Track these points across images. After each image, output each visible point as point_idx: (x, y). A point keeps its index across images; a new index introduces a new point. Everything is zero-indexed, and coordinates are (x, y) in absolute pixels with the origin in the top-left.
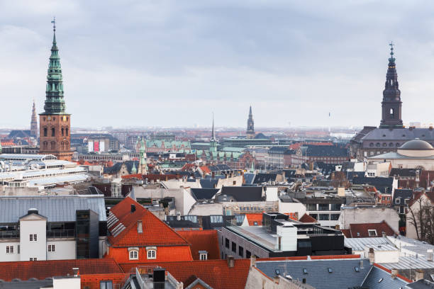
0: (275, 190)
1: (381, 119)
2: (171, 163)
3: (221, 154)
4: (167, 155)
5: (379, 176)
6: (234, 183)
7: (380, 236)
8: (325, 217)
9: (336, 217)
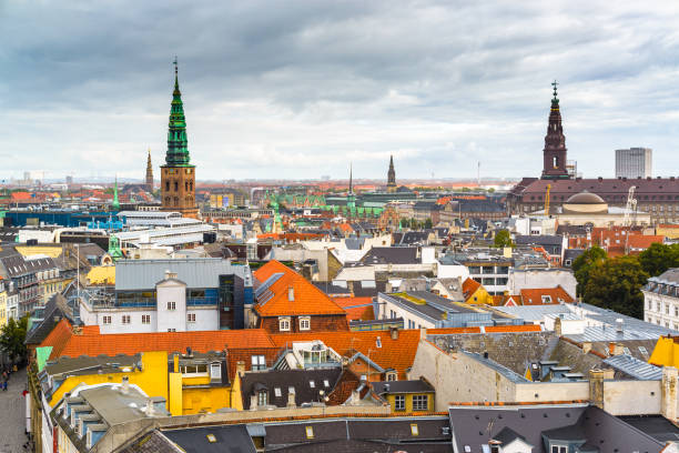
0: (432, 250)
1: (543, 168)
2: (306, 220)
3: (361, 210)
4: (301, 212)
5: (544, 234)
6: (384, 242)
7: (556, 302)
8: (490, 281)
9: (504, 281)
